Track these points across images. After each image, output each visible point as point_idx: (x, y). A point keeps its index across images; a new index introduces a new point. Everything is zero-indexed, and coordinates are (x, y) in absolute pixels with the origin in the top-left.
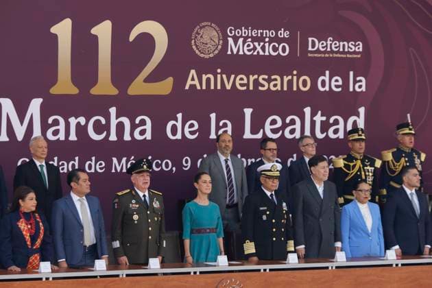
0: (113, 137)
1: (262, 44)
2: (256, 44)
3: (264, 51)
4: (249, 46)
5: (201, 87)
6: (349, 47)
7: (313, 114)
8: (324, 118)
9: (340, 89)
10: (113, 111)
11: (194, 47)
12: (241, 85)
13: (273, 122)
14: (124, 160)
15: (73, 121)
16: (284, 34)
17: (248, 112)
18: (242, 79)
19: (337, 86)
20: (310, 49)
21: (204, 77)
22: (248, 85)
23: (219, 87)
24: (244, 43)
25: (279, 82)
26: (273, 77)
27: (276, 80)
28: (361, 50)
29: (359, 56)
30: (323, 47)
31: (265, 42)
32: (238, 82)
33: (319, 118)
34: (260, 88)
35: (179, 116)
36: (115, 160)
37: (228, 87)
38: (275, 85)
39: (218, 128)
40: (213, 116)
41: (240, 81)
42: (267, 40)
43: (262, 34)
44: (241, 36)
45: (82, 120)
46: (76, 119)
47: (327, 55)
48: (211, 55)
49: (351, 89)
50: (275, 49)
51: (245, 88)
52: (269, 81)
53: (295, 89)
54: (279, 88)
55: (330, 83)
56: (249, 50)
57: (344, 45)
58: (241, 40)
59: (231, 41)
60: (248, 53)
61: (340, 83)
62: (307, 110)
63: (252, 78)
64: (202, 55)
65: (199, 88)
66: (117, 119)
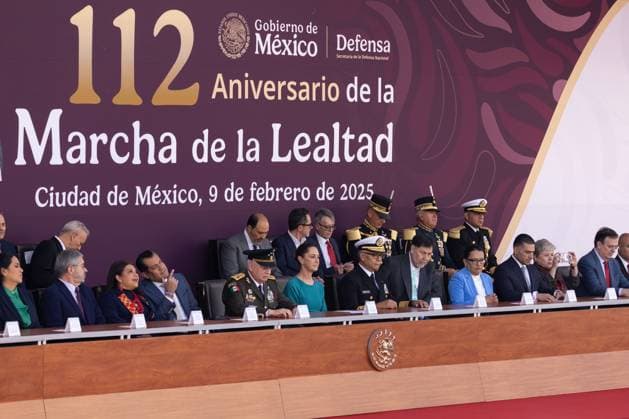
0: (137, 161)
1: (290, 41)
2: (284, 41)
3: (292, 51)
4: (277, 44)
5: (228, 95)
6: (377, 47)
7: (342, 132)
8: (353, 137)
9: (368, 100)
10: (136, 125)
11: (221, 44)
12: (270, 94)
13: (302, 141)
14: (149, 188)
15: (94, 138)
16: (312, 29)
17: (276, 127)
18: (270, 86)
19: (366, 96)
20: (339, 49)
21: (232, 83)
22: (275, 93)
23: (247, 97)
24: (272, 39)
25: (307, 90)
26: (302, 84)
27: (304, 87)
28: (389, 50)
29: (387, 59)
30: (351, 47)
31: (293, 40)
32: (266, 90)
33: (348, 136)
34: (289, 98)
35: (206, 132)
36: (138, 189)
37: (256, 97)
38: (304, 95)
39: (246, 148)
40: (240, 133)
41: (268, 89)
42: (295, 36)
43: (290, 28)
44: (269, 32)
45: (104, 137)
46: (98, 135)
47: (355, 57)
48: (239, 55)
49: (380, 101)
50: (304, 49)
51: (272, 98)
52: (297, 88)
53: (324, 99)
54: (307, 97)
55: (358, 92)
56: (277, 50)
57: (372, 44)
58: (269, 36)
59: (258, 37)
60: (277, 53)
61: (368, 92)
62: (336, 126)
63: (281, 85)
64: (229, 55)
65: (226, 97)
66: (141, 135)
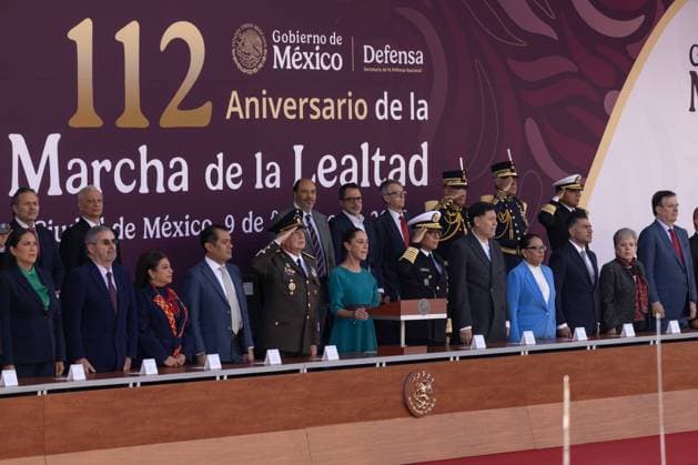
0: (144, 189)
1: (312, 54)
2: (305, 54)
3: (315, 65)
4: (297, 57)
5: (244, 114)
6: (408, 58)
7: (371, 153)
8: (383, 158)
9: (399, 118)
10: (143, 150)
11: (235, 58)
12: (291, 112)
13: (327, 165)
14: (158, 219)
15: (96, 165)
16: (336, 40)
17: (298, 149)
18: (290, 104)
19: (397, 113)
20: (366, 61)
21: (248, 101)
22: (297, 112)
23: (265, 116)
24: (292, 52)
25: (332, 108)
26: (326, 101)
27: (328, 104)
28: (421, 62)
29: (420, 71)
30: (380, 59)
31: (315, 52)
32: (286, 108)
33: (378, 158)
34: (312, 117)
35: (220, 156)
36: (146, 220)
37: (276, 116)
38: (328, 112)
39: (265, 173)
40: (259, 156)
41: (289, 107)
42: (317, 48)
43: (311, 39)
44: (288, 44)
45: (107, 164)
46: (100, 162)
48: (255, 70)
49: (412, 118)
50: (327, 61)
51: (293, 117)
52: (321, 106)
53: (350, 117)
54: (332, 115)
55: (388, 108)
56: (298, 63)
57: (403, 55)
58: (288, 48)
59: (276, 49)
60: (297, 67)
61: (400, 109)
62: (365, 147)
63: (302, 102)
64: (244, 71)
65: (241, 116)
66: (148, 162)
